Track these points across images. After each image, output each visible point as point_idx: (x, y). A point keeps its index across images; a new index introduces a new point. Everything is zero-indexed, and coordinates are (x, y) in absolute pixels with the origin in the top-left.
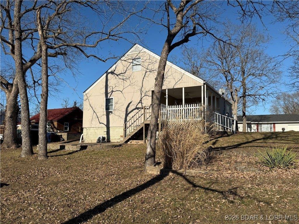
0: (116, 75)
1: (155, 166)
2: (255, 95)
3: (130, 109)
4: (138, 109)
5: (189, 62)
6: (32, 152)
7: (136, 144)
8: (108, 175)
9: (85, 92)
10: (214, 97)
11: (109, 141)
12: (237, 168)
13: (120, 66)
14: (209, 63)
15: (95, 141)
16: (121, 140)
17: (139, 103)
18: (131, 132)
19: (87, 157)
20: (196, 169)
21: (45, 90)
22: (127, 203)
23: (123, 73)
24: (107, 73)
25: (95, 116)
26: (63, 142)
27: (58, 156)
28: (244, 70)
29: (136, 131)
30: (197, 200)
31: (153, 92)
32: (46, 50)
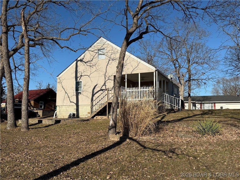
0: (85, 62)
1: (116, 134)
2: (198, 80)
3: (95, 91)
4: (102, 91)
5: (145, 52)
6: (15, 125)
7: (101, 119)
8: (80, 142)
9: (58, 76)
10: (164, 81)
11: (78, 117)
12: (178, 135)
13: (87, 55)
14: (161, 53)
15: (67, 117)
16: (88, 116)
17: (103, 86)
18: (97, 109)
19: (61, 129)
20: (147, 137)
21: (27, 75)
22: (96, 159)
23: (90, 61)
24: (77, 61)
25: (67, 96)
26: (39, 118)
27: (37, 128)
28: (190, 59)
29: (101, 109)
30: (146, 156)
31: (115, 76)
32: (29, 42)
